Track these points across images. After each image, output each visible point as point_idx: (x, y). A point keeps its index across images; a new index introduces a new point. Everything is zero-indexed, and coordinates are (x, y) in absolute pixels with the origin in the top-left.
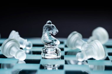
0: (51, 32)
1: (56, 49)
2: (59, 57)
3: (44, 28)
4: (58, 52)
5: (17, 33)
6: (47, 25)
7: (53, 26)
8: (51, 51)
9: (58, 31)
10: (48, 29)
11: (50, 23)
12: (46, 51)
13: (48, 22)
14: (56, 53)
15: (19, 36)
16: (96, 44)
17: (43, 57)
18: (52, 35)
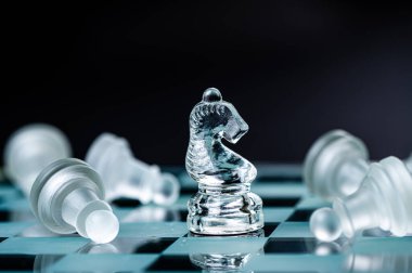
0: (221, 134)
1: (244, 198)
2: (254, 227)
9: (245, 127)
11: (213, 98)
13: (208, 93)
17: (193, 230)
18: (226, 142)
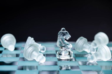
0: (65, 38)
1: (69, 52)
3: (59, 34)
4: (70, 54)
5: (33, 39)
6: (61, 31)
7: (66, 32)
8: (65, 53)
9: (70, 36)
10: (62, 35)
11: (64, 30)
12: (61, 53)
13: (62, 29)
14: (69, 55)
15: (34, 41)
16: (103, 47)
17: (58, 58)
18: (66, 40)
